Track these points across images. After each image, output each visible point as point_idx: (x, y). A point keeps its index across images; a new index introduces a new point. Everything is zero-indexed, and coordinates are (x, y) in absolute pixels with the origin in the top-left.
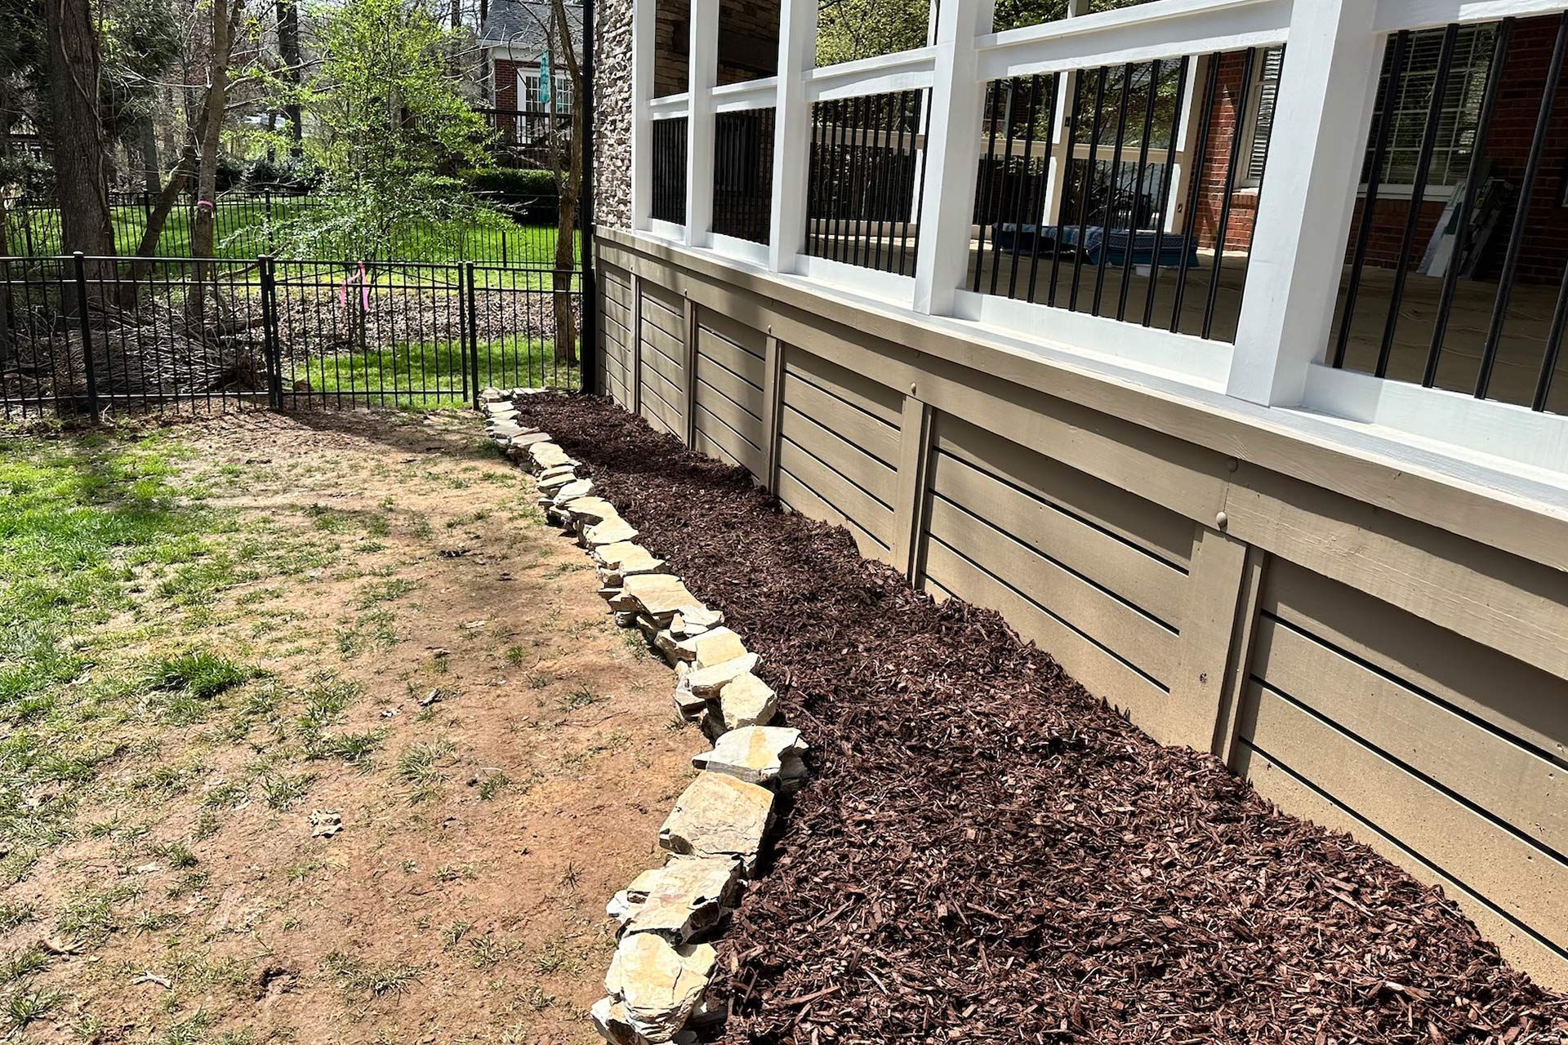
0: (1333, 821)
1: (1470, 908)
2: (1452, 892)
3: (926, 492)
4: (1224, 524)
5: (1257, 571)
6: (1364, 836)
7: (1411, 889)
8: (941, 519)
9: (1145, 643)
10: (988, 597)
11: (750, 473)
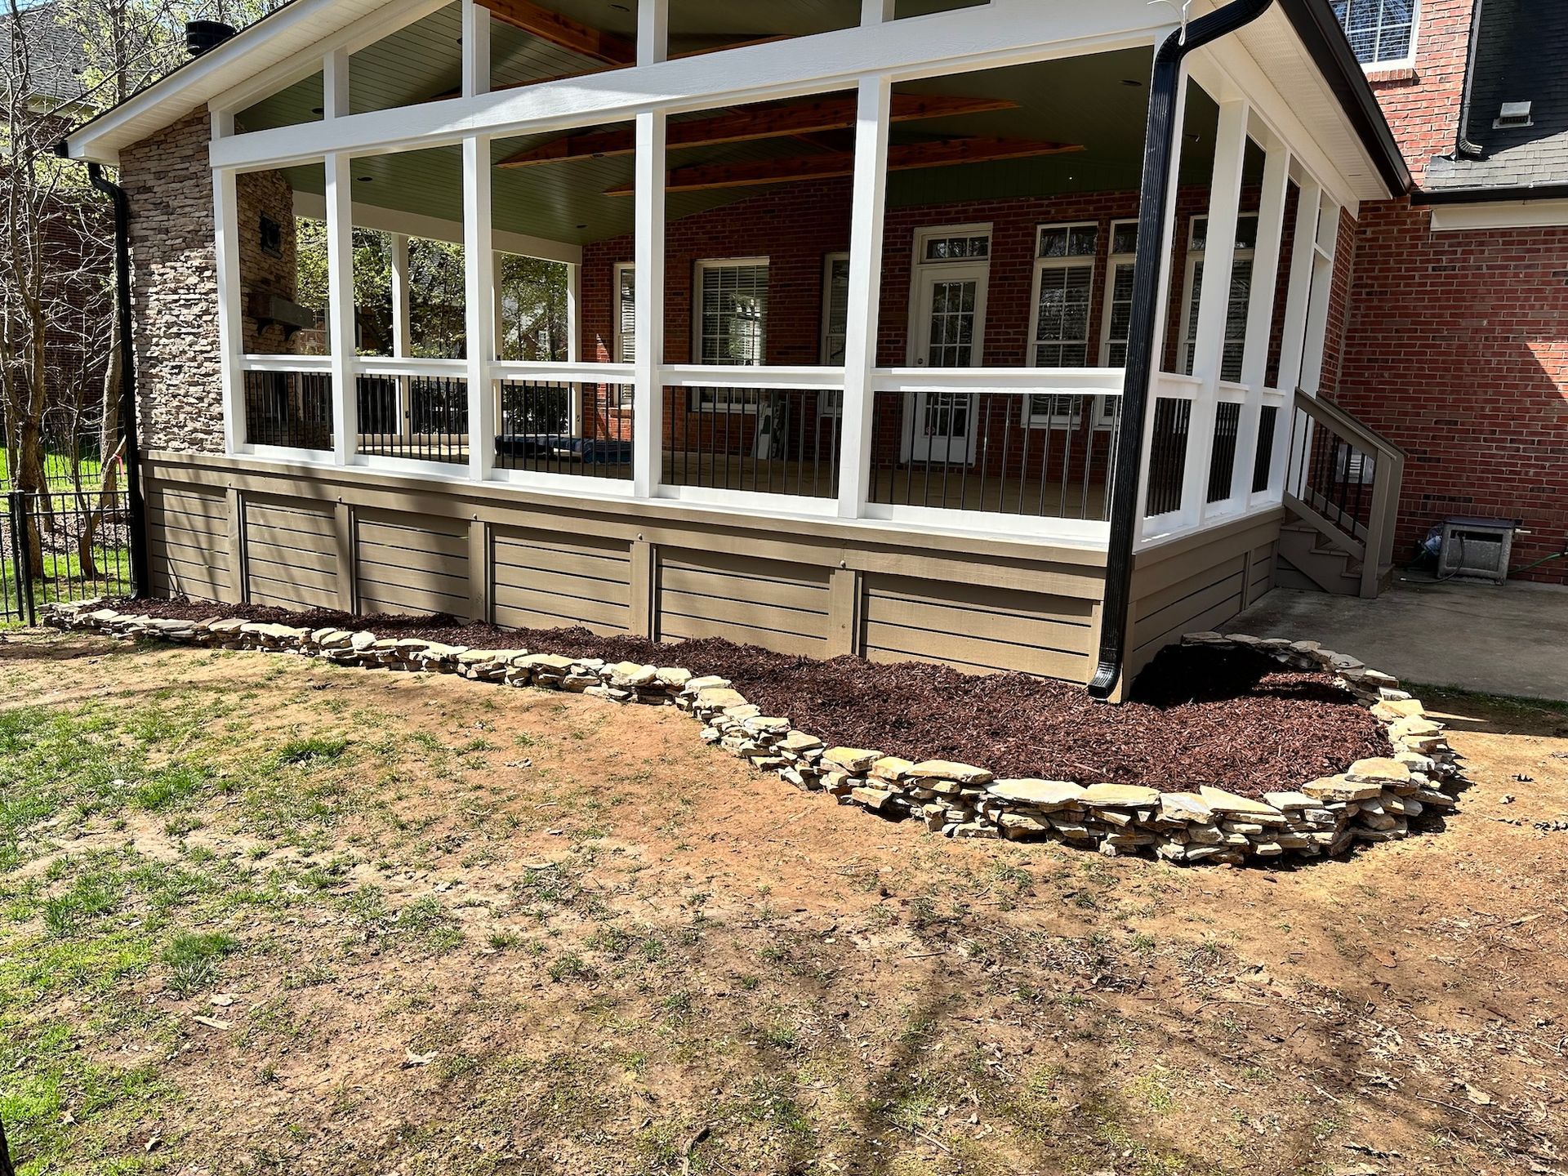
0: (903, 659)
1: (953, 665)
2: (947, 663)
3: (656, 590)
4: (844, 565)
5: (860, 579)
6: (914, 659)
7: (934, 667)
8: (668, 601)
9: (810, 624)
10: (712, 631)
11: (452, 616)
